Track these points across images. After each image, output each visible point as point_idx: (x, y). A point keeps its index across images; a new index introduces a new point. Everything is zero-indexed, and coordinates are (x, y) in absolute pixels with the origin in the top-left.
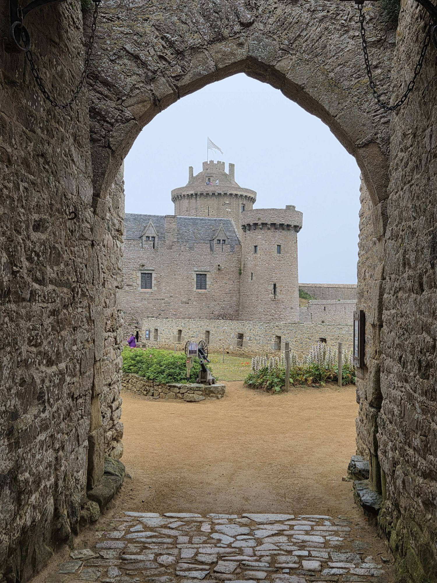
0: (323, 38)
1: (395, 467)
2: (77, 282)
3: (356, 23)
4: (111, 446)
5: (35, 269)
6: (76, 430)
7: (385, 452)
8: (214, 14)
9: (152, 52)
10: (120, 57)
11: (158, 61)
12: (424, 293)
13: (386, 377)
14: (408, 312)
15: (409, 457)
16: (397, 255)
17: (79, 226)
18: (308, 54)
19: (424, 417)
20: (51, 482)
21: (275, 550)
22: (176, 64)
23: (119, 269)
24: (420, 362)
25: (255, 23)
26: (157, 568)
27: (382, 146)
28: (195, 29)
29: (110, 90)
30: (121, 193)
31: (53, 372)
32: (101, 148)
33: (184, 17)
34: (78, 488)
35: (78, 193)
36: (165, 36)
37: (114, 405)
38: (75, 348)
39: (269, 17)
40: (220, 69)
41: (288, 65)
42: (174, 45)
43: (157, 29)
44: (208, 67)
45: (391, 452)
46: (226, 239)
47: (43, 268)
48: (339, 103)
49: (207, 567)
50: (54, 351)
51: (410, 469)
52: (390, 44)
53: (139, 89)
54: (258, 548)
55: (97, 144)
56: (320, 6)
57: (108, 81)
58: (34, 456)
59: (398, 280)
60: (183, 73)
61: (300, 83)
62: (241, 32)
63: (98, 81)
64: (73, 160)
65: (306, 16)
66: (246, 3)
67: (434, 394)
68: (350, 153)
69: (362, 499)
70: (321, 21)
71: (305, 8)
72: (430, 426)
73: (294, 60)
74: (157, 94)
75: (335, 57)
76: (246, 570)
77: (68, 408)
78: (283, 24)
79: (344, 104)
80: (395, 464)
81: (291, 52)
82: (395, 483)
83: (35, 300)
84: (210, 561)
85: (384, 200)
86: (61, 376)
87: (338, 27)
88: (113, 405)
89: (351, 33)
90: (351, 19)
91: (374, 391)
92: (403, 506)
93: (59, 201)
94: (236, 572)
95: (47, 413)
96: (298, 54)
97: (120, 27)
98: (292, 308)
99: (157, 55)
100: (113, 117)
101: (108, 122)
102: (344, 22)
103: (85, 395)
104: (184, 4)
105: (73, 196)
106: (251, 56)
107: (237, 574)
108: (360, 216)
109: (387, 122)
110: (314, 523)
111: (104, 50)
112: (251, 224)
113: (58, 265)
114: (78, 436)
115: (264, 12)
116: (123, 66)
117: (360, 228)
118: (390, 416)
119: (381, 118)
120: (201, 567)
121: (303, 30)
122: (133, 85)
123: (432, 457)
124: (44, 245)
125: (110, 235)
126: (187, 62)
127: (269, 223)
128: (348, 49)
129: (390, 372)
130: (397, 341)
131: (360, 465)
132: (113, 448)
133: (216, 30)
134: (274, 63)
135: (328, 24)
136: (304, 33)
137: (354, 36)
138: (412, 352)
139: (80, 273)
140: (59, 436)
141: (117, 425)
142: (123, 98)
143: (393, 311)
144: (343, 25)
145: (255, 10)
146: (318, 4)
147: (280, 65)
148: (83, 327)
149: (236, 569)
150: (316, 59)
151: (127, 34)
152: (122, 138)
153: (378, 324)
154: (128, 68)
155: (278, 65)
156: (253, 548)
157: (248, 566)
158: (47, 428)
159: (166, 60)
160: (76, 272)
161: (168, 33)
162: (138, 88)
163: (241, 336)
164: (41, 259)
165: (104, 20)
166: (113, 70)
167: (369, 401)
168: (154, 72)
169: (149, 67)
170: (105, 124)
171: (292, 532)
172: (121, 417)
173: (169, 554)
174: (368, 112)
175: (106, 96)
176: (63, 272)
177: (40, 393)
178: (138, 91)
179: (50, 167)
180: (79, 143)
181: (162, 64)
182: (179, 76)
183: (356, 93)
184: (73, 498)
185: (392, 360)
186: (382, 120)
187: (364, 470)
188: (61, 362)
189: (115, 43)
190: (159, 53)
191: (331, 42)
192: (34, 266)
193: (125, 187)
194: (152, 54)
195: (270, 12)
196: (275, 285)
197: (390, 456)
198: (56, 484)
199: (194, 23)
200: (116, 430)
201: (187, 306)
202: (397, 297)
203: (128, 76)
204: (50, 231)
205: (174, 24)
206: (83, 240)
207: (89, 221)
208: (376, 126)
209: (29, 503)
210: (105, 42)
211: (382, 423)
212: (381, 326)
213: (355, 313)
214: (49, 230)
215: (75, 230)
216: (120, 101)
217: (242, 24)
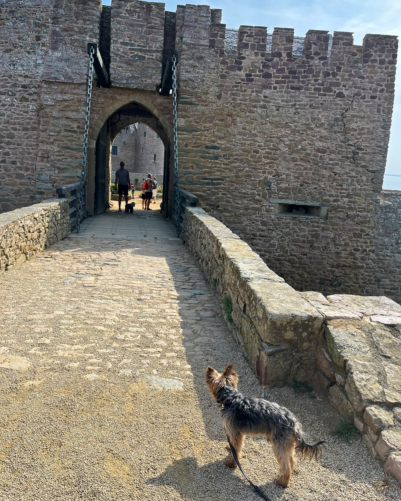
163: (137, 180)
196: (155, 155)
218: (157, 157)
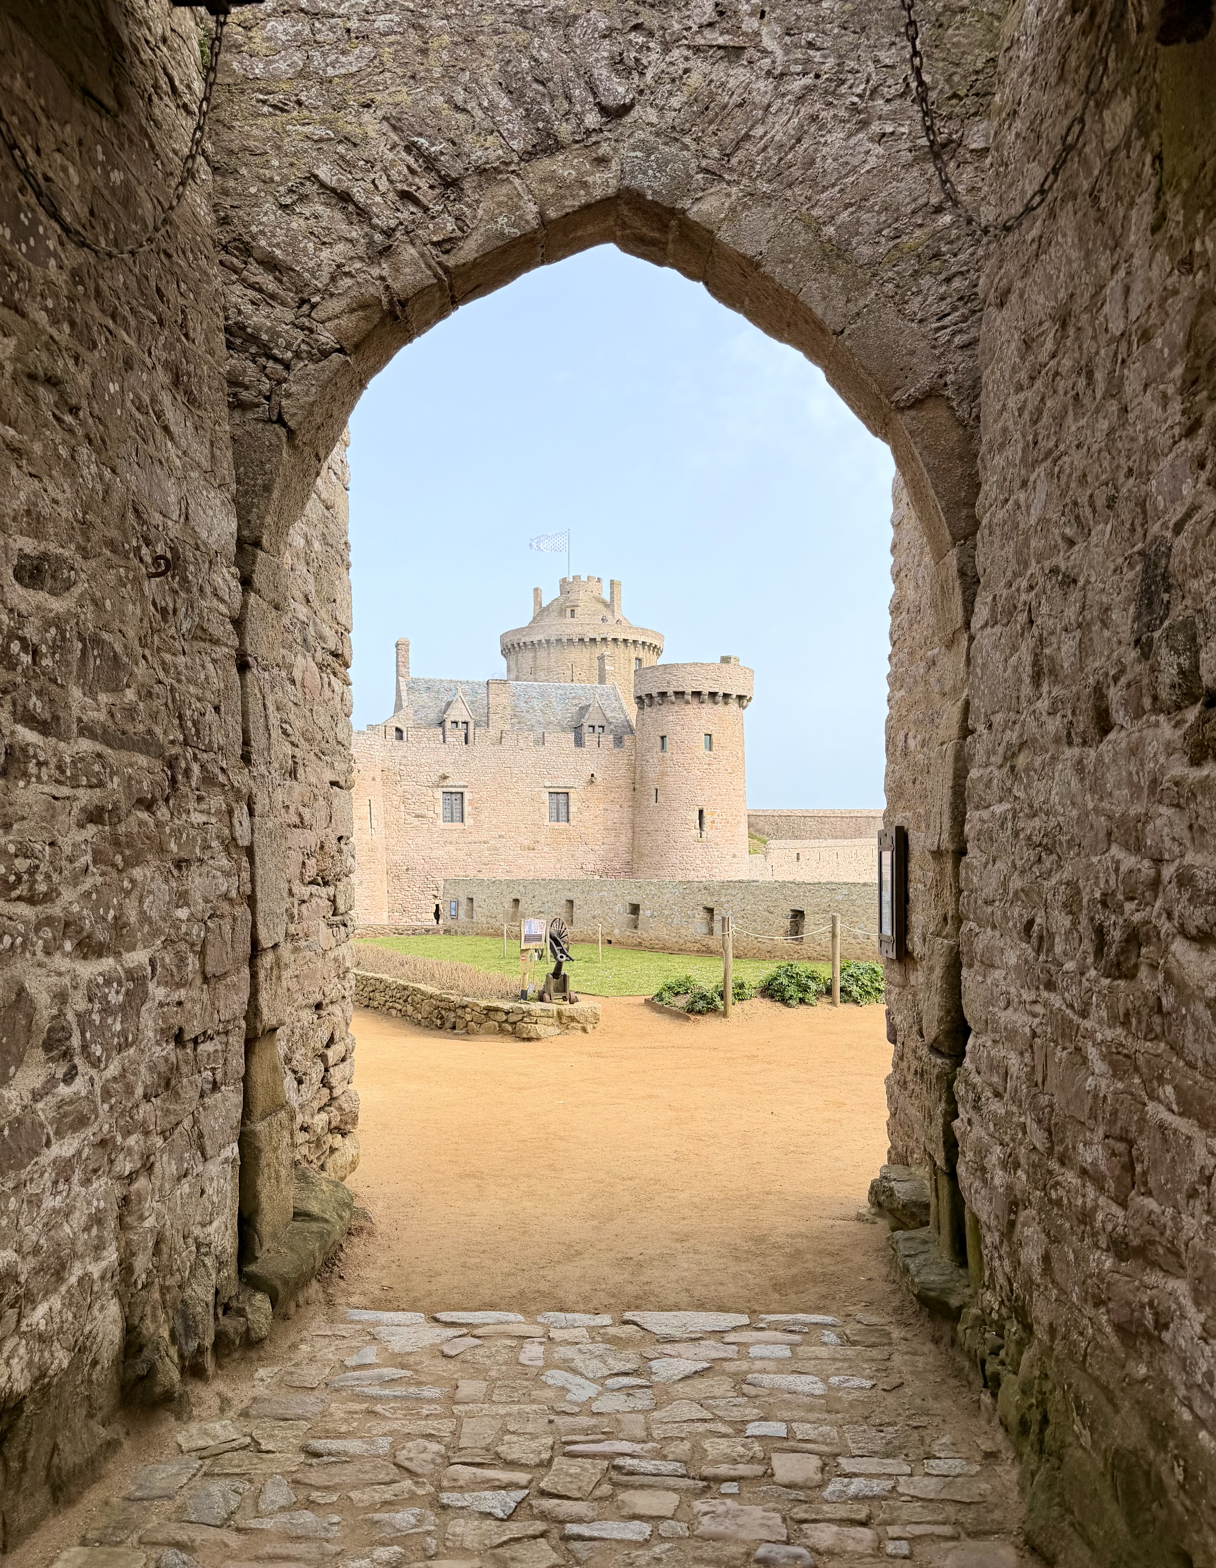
0: (806, 143)
1: (1016, 1213)
2: (186, 743)
3: (888, 101)
4: (326, 1147)
5: (23, 687)
6: (196, 1122)
7: (982, 1169)
8: (535, 86)
9: (383, 185)
10: (304, 198)
11: (399, 204)
12: (1111, 736)
13: (980, 979)
14: (1055, 798)
15: (1061, 1192)
16: (1013, 660)
17: (191, 605)
18: (769, 181)
19: (1120, 1085)
20: (104, 1264)
21: (705, 1420)
22: (442, 212)
23: (339, 743)
24: (1100, 932)
25: (637, 107)
26: (393, 1482)
27: (959, 404)
28: (487, 124)
29: (281, 281)
30: (342, 570)
31: (100, 974)
32: (260, 425)
33: (460, 96)
34: (205, 1265)
35: (187, 518)
36: (414, 144)
37: (333, 1054)
38: (182, 913)
39: (670, 93)
40: (551, 221)
41: (719, 210)
42: (438, 165)
43: (394, 128)
44: (521, 217)
45: (999, 1173)
46: (604, 723)
47: (53, 687)
48: (848, 301)
49: (522, 1477)
50: (104, 919)
51: (1067, 1225)
52: (972, 151)
53: (353, 277)
54: (656, 1414)
55: (250, 415)
56: (796, 62)
57: (274, 258)
58: (35, 1201)
59: (1014, 723)
60: (459, 233)
61: (750, 253)
62: (601, 131)
63: (251, 260)
64: (166, 429)
65: (763, 89)
66: (613, 58)
67: (1157, 1019)
68: (876, 434)
69: (917, 1280)
70: (800, 99)
71: (761, 69)
72: (1143, 1112)
73: (734, 197)
74: (396, 286)
75: (837, 188)
76: (627, 1486)
77: (163, 1068)
78: (707, 108)
79: (861, 303)
80: (1014, 1205)
81: (726, 176)
82: (1013, 1255)
83: (25, 775)
84: (533, 1459)
85: (966, 539)
86: (131, 985)
87: (843, 113)
88: (330, 1053)
89: (875, 127)
90: (874, 91)
91: (942, 1013)
92: (1045, 1321)
93: (115, 519)
94: (598, 1493)
95: (79, 1085)
96: (745, 181)
97: (304, 124)
98: (734, 856)
99: (395, 190)
100: (288, 346)
101: (276, 360)
102: (856, 99)
103: (227, 1033)
104: (462, 65)
105: (170, 523)
106: (627, 188)
107: (601, 1499)
108: (892, 613)
109: (970, 344)
110: (797, 1338)
111: (265, 182)
112: (655, 694)
113: (116, 689)
114: (201, 1136)
115: (658, 80)
116: (312, 221)
117: (891, 638)
118: (995, 1079)
119: (954, 334)
120: (505, 1476)
121: (756, 122)
122: (338, 266)
123: (1151, 1204)
124: (57, 627)
125: (310, 659)
126: (469, 206)
127: (689, 690)
128: (868, 167)
129: (992, 966)
130: (1016, 883)
131: (902, 1191)
132: (333, 1150)
133: (541, 125)
134: (686, 203)
135: (818, 106)
136: (759, 131)
137: (884, 135)
138: (1071, 907)
139: (195, 723)
140: (132, 1141)
141: (343, 1098)
142: (313, 300)
143: (999, 809)
144: (854, 108)
145: (635, 75)
146: (792, 57)
147: (699, 210)
148: (211, 862)
149: (598, 1484)
150: (789, 193)
151: (321, 140)
152: (312, 399)
153: (951, 847)
154: (324, 224)
155: (695, 209)
156: (645, 1412)
157: (632, 1473)
158: (82, 1122)
159: (416, 202)
160: (180, 717)
161: (420, 135)
162: (348, 274)
163: (635, 909)
164: (46, 662)
165: (266, 109)
166: (288, 230)
167: (928, 1039)
168: (389, 233)
169: (375, 221)
170: (270, 364)
171: (744, 1366)
172: (354, 1079)
173: (429, 1436)
174: (921, 321)
175: (273, 296)
176: (131, 712)
177: (49, 1030)
178: (348, 281)
179: (83, 423)
180: (188, 393)
181: (407, 213)
182: (450, 240)
183: (890, 274)
184: (189, 1291)
185: (997, 934)
186: (956, 340)
187: (915, 1204)
188: (132, 948)
189: (292, 165)
190: (399, 186)
191: (825, 150)
192: (19, 680)
193: (352, 557)
194: (382, 188)
195: (673, 80)
196: (701, 812)
197: (997, 1181)
198: (126, 1267)
199: (485, 110)
200: (340, 1109)
201: (532, 854)
202: (1013, 768)
203: (324, 243)
204: (82, 595)
205: (434, 111)
206: (204, 640)
207: (226, 598)
208: (942, 354)
209: (24, 1328)
210: (266, 165)
211: (971, 1095)
212: (961, 852)
213: (882, 836)
214: (76, 591)
215: (175, 611)
216: (306, 308)
217: (604, 110)
218: (707, 818)
